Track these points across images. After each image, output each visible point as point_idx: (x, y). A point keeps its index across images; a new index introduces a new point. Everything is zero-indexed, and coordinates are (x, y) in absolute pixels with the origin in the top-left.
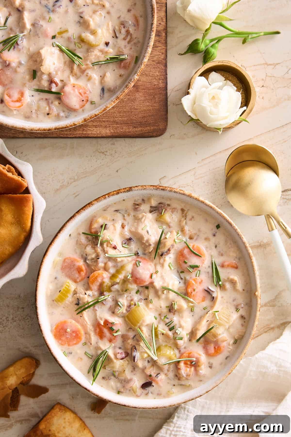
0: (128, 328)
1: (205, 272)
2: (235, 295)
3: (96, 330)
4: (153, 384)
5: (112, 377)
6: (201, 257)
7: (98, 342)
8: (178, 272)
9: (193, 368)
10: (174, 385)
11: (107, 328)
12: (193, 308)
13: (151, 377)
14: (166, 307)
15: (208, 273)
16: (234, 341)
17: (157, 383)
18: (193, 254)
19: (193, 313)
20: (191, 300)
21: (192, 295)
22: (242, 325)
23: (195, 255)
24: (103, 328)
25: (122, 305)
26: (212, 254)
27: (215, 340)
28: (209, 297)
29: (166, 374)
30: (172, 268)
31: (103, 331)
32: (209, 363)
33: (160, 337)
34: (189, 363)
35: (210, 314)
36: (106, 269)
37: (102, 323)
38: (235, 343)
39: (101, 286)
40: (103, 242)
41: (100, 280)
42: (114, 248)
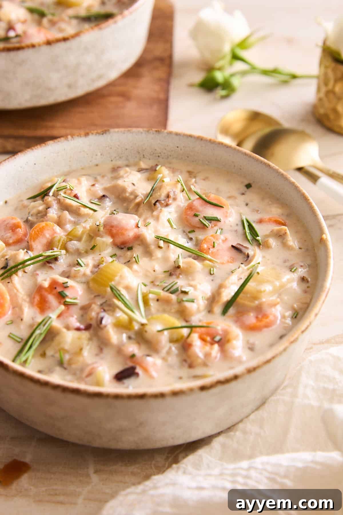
0: (93, 296)
1: (231, 231)
2: (285, 254)
3: (34, 298)
4: (138, 370)
5: (58, 369)
6: (223, 207)
7: (35, 317)
8: (184, 232)
9: (216, 347)
10: (181, 378)
11: (54, 295)
12: (212, 269)
13: (135, 359)
14: (165, 272)
15: (236, 231)
16: (294, 312)
17: (146, 370)
18: (209, 205)
19: (214, 277)
20: (209, 257)
21: (210, 252)
22: (305, 292)
23: (212, 206)
24: (46, 294)
25: (85, 265)
26: (241, 211)
27: (257, 302)
28: (240, 257)
29: (164, 359)
30: (175, 227)
31: (47, 299)
32: (248, 342)
33: (153, 304)
34: (208, 339)
35: (243, 269)
36: (60, 223)
37: (46, 284)
38: (294, 317)
39: (50, 246)
40: (59, 190)
41: (48, 235)
42: (76, 196)
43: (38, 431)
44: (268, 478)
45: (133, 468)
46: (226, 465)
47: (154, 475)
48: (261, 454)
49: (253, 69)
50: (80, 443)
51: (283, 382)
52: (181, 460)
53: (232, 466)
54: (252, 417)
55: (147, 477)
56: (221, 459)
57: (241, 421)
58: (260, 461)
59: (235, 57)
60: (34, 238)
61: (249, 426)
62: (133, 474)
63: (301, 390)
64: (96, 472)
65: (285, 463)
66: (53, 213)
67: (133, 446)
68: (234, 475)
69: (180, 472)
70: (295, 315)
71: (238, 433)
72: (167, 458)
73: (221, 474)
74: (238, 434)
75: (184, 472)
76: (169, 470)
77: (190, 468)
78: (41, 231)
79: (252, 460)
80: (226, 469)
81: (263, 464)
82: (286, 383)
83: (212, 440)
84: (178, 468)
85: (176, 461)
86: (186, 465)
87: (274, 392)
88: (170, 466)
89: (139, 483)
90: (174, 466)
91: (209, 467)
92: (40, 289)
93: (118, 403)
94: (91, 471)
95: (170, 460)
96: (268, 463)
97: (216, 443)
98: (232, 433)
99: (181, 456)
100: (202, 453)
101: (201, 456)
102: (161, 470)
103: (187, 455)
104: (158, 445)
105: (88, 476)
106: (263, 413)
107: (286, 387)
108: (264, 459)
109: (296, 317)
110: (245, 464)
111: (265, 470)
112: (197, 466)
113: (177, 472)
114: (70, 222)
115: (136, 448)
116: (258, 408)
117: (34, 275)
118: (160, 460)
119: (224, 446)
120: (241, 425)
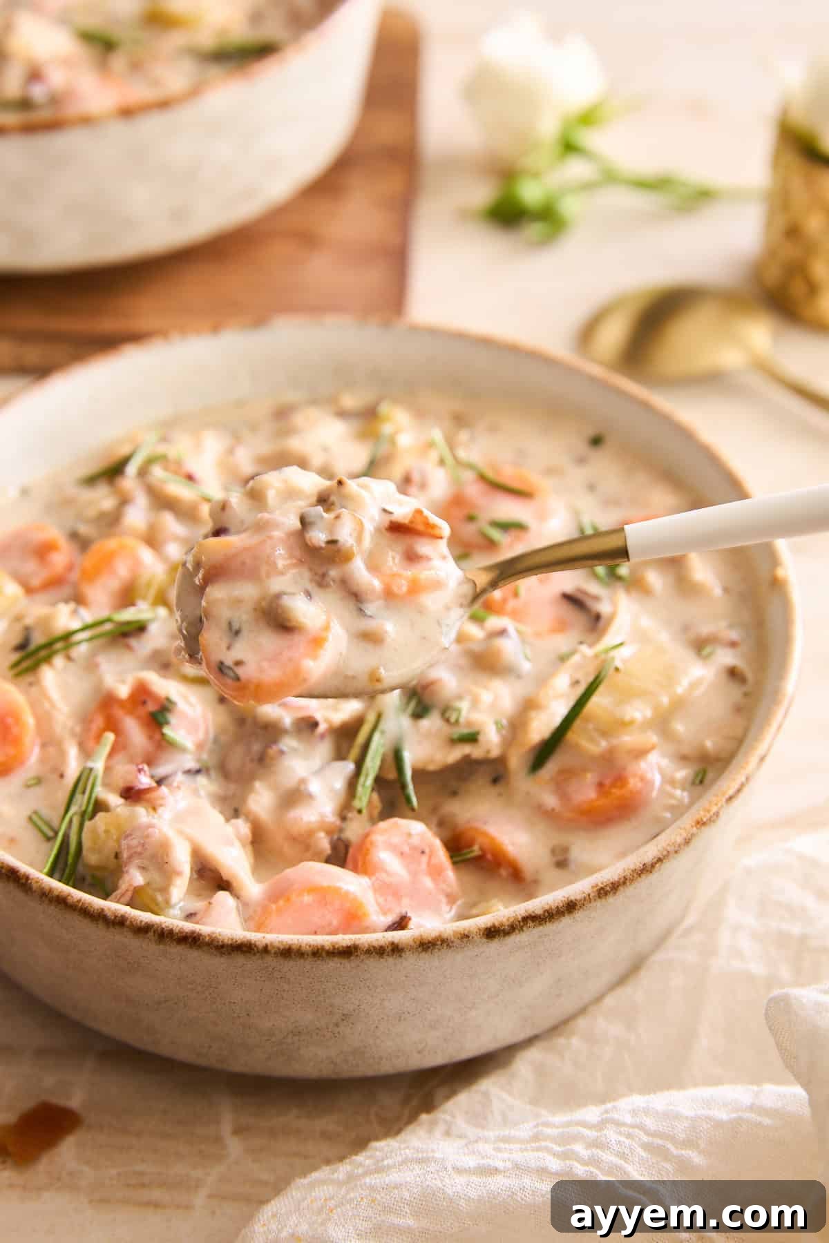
3: (91, 721)
21: (509, 607)
28: (581, 619)
31: (120, 727)
35: (584, 657)
36: (152, 539)
37: (123, 691)
38: (697, 782)
39: (127, 596)
40: (150, 462)
41: (122, 570)
42: (190, 478)
43: (98, 1035)
44: (646, 1147)
45: (328, 1123)
46: (546, 1116)
47: (377, 1139)
48: (631, 1090)
49: (610, 177)
50: (202, 1062)
51: (683, 917)
52: (441, 1104)
53: (559, 1118)
54: (609, 1001)
55: (360, 1144)
56: (534, 1102)
57: (583, 1011)
58: (628, 1105)
59: (569, 147)
60: (91, 575)
61: (602, 1023)
62: (326, 1136)
63: (724, 938)
64: (237, 1131)
65: (687, 1110)
66: (137, 515)
67: (326, 1071)
68: (566, 1139)
69: (439, 1131)
70: (699, 778)
71: (575, 1041)
72: (406, 1101)
73: (536, 1138)
74: (574, 1043)
75: (448, 1133)
76: (411, 1127)
77: (461, 1123)
78: (107, 561)
79: (609, 1106)
80: (546, 1124)
81: (634, 1112)
82: (690, 920)
83: (514, 1056)
84: (433, 1124)
85: (428, 1105)
86: (453, 1116)
87: (660, 942)
88: (412, 1118)
89: (341, 1159)
90: (424, 1117)
91: (505, 1121)
92: (107, 703)
93: (290, 967)
94: (226, 1127)
95: (415, 1102)
96: (646, 1111)
97: (524, 1064)
98: (561, 1041)
99: (440, 1093)
100: (490, 1086)
101: (486, 1095)
102: (392, 1126)
103: (453, 1093)
104: (386, 1068)
105: (218, 1140)
106: (635, 992)
107: (688, 931)
108: (638, 1100)
109: (701, 782)
110: (592, 1113)
111: (641, 1127)
112: (479, 1118)
113: (430, 1131)
114: (177, 538)
115: (333, 1076)
116: (622, 980)
117: (91, 666)
118: (389, 1101)
119: (541, 1071)
120: (582, 1022)
